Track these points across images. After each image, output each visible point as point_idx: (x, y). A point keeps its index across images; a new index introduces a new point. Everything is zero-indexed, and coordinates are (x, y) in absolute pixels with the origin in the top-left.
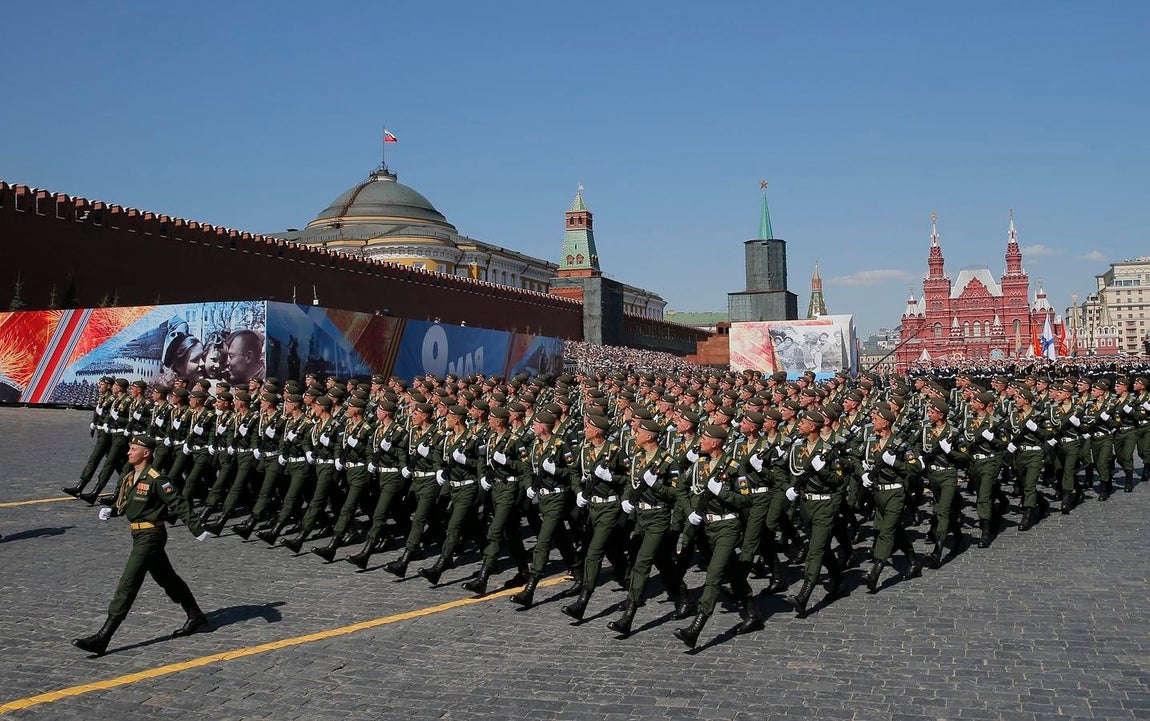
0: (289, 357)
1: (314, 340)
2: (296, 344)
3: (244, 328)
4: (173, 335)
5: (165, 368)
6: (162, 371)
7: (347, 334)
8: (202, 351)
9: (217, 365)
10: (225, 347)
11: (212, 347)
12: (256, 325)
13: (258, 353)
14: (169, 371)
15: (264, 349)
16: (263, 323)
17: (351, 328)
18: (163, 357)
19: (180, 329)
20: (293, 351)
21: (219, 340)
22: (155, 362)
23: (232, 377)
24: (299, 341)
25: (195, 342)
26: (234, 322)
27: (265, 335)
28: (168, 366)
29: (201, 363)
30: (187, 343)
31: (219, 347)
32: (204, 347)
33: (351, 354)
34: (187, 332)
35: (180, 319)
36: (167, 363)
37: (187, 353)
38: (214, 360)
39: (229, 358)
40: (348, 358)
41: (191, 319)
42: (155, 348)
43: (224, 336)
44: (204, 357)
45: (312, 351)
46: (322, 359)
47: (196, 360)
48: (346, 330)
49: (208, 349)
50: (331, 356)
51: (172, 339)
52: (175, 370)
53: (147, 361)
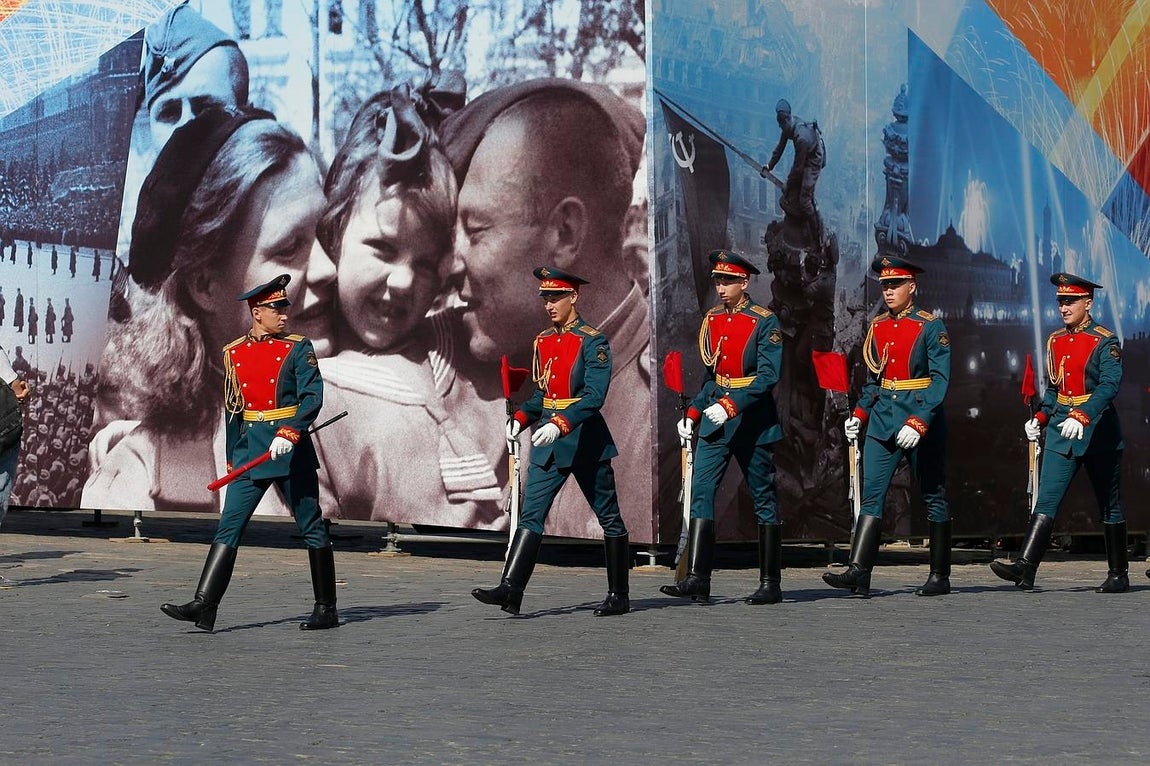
0: (774, 228)
1: (910, 133)
2: (809, 157)
3: (533, 70)
4: (171, 111)
5: (136, 294)
6: (120, 311)
7: (1091, 95)
8: (318, 200)
9: (400, 275)
10: (441, 175)
11: (372, 180)
12: (599, 53)
13: (615, 206)
14: (153, 309)
15: (641, 188)
16: (634, 40)
17: (1113, 60)
18: (125, 234)
19: (207, 78)
20: (797, 193)
21: (404, 138)
22: (85, 260)
23: (479, 341)
24: (828, 137)
25: (284, 148)
26: (481, 35)
27: (646, 106)
28: (149, 282)
29: (319, 264)
30: (245, 156)
31: (407, 177)
32: (330, 177)
33: (1113, 210)
34: (241, 93)
35: (207, 26)
36: (146, 267)
37: (244, 209)
38: (386, 248)
39: (461, 241)
40: (1099, 230)
41: (258, 24)
42: (77, 183)
43: (430, 116)
44: (327, 231)
45: (897, 194)
46: (951, 240)
47: (290, 250)
48: (1084, 70)
49: (352, 189)
50: (1004, 225)
51: (163, 133)
52: (184, 303)
53: (43, 255)
